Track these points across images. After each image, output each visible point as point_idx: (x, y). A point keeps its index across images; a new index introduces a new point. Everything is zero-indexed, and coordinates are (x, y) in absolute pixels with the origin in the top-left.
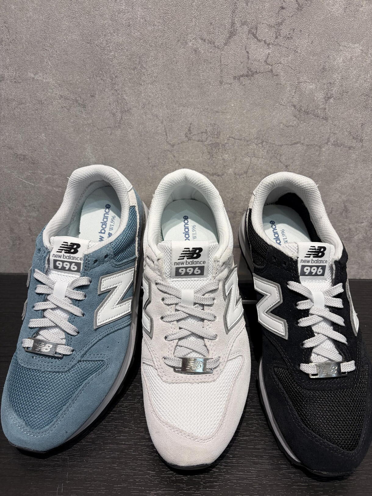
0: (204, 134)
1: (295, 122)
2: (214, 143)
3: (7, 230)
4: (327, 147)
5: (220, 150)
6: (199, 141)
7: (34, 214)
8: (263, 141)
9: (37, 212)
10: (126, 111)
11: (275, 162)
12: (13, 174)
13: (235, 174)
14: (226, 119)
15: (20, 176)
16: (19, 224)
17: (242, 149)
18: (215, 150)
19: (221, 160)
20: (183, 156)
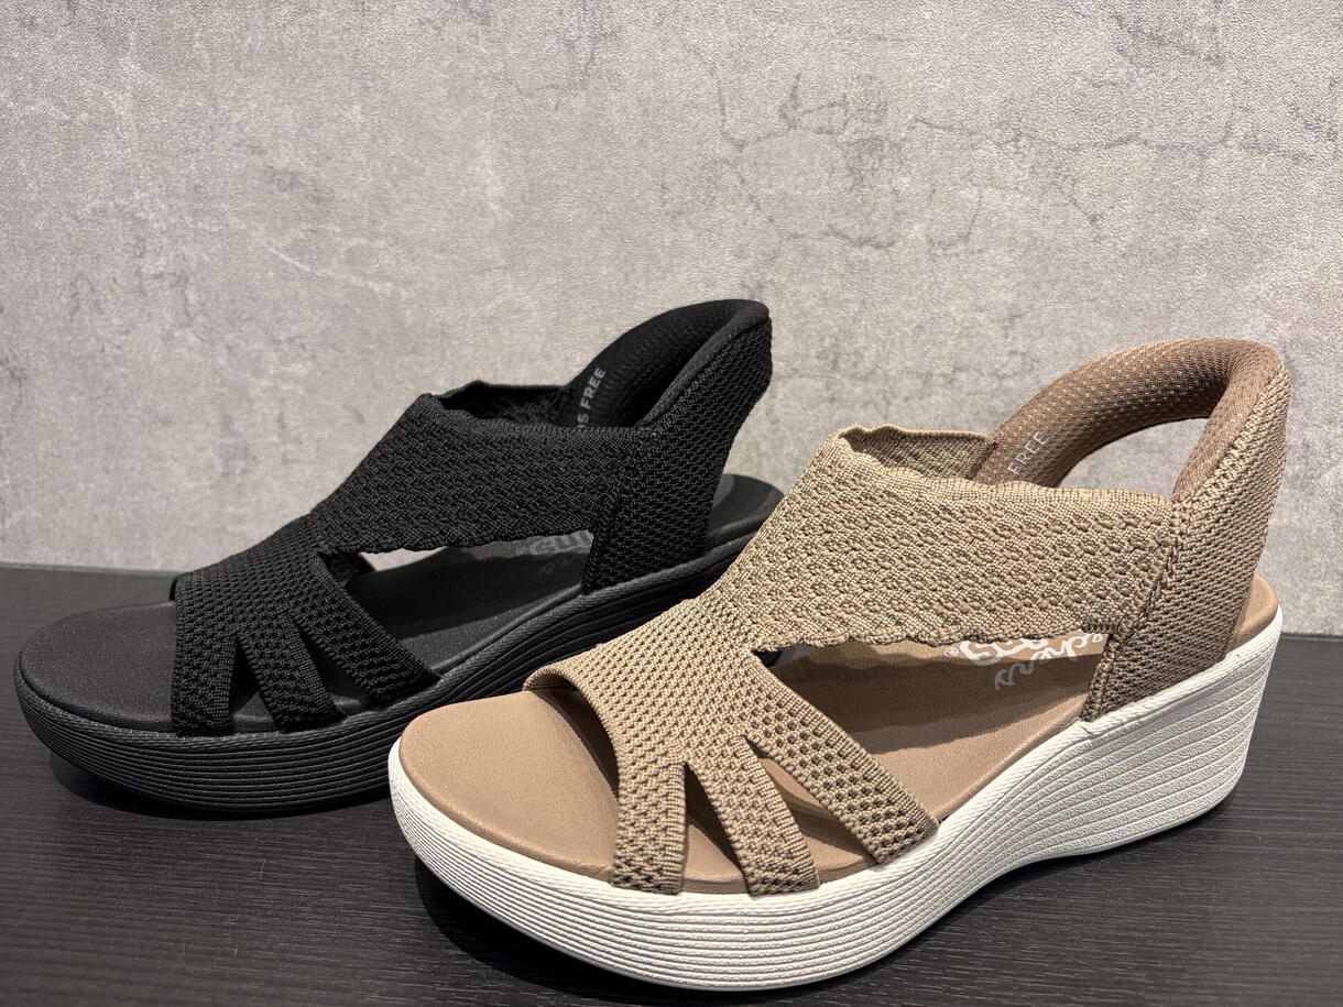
0: (836, 108)
1: (1122, 71)
2: (868, 140)
3: (213, 422)
4: (1223, 153)
5: (885, 161)
6: (820, 131)
7: (299, 369)
8: (1020, 135)
10: (607, 36)
11: (1056, 205)
12: (254, 233)
13: (931, 242)
14: (907, 60)
15: (274, 242)
16: (251, 401)
17: (952, 158)
18: (870, 163)
19: (887, 196)
20: (771, 180)
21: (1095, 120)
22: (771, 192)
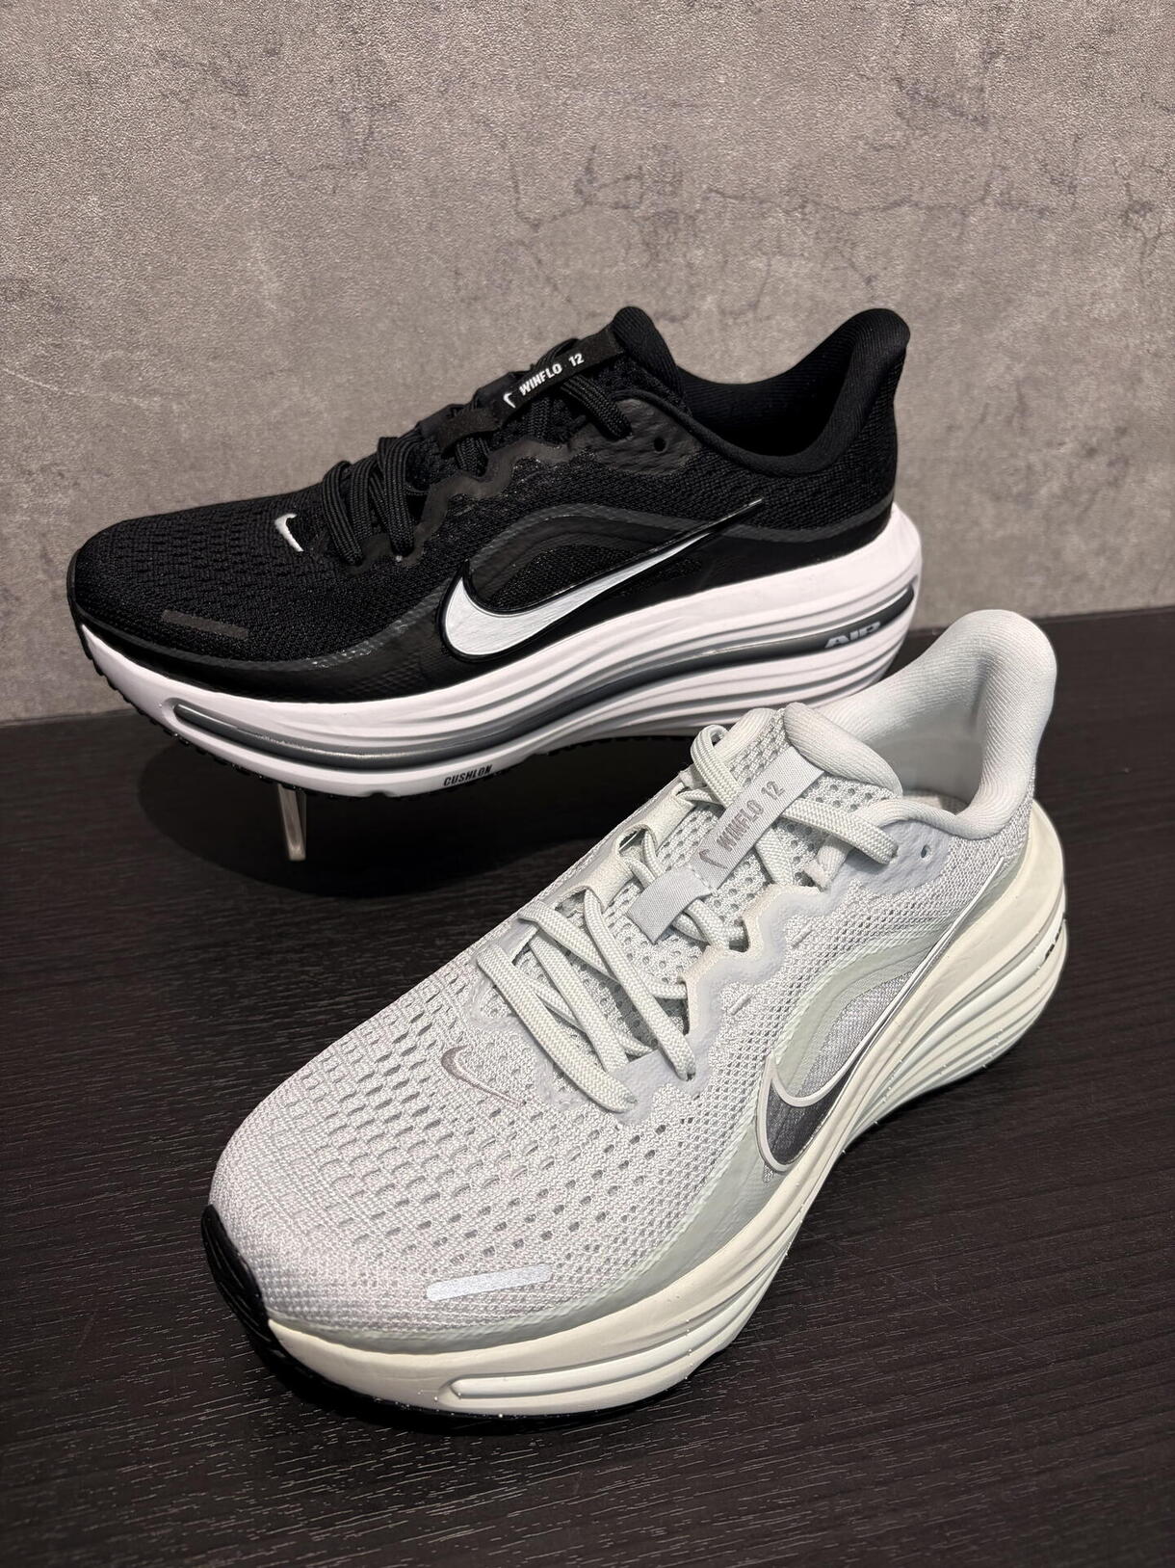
0: (632, 181)
1: (899, 133)
2: (663, 213)
4: (981, 212)
5: (681, 235)
6: (616, 206)
7: (60, 499)
8: (807, 201)
9: (70, 491)
10: (385, 107)
11: (837, 269)
13: (723, 312)
14: (701, 127)
15: (7, 361)
17: (744, 228)
18: (665, 236)
19: (681, 270)
20: (568, 259)
21: (874, 184)
22: (568, 272)
